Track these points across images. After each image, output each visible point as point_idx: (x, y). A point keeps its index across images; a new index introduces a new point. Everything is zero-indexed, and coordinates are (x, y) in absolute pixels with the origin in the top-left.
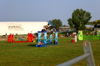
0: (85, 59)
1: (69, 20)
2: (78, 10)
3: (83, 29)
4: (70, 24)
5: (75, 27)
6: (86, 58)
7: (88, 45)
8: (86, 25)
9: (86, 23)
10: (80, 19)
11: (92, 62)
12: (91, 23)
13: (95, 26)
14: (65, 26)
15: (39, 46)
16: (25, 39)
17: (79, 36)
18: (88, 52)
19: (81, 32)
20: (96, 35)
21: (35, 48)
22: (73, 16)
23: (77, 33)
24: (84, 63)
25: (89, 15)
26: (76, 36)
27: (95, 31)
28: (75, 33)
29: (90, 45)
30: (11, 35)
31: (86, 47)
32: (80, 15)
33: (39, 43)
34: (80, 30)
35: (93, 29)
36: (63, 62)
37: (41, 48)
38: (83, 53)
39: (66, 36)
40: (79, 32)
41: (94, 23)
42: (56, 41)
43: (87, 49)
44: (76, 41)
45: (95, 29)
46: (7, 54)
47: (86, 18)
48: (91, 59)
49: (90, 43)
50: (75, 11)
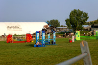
0: (82, 59)
1: (67, 21)
2: (75, 10)
3: (80, 29)
4: (68, 25)
5: (73, 27)
6: (84, 58)
7: (85, 45)
8: (83, 26)
9: (83, 23)
10: (78, 19)
11: (89, 62)
12: (88, 24)
13: (92, 27)
14: (62, 26)
15: (37, 46)
16: (24, 39)
17: (77, 36)
18: (85, 52)
19: (78, 32)
20: (93, 35)
21: (34, 48)
22: (70, 17)
23: (75, 33)
24: (82, 63)
25: (86, 15)
26: (73, 36)
27: (92, 31)
28: (73, 33)
29: (87, 45)
30: (9, 35)
31: (83, 47)
32: (77, 15)
33: (38, 43)
34: (78, 30)
35: (90, 29)
36: (61, 62)
37: (39, 48)
38: (80, 53)
39: (64, 36)
40: (77, 32)
41: (91, 23)
42: (54, 41)
43: (84, 49)
44: (73, 41)
45: (92, 29)
46: (6, 54)
47: (83, 18)
48: (89, 59)
49: (87, 43)
50: (72, 11)
